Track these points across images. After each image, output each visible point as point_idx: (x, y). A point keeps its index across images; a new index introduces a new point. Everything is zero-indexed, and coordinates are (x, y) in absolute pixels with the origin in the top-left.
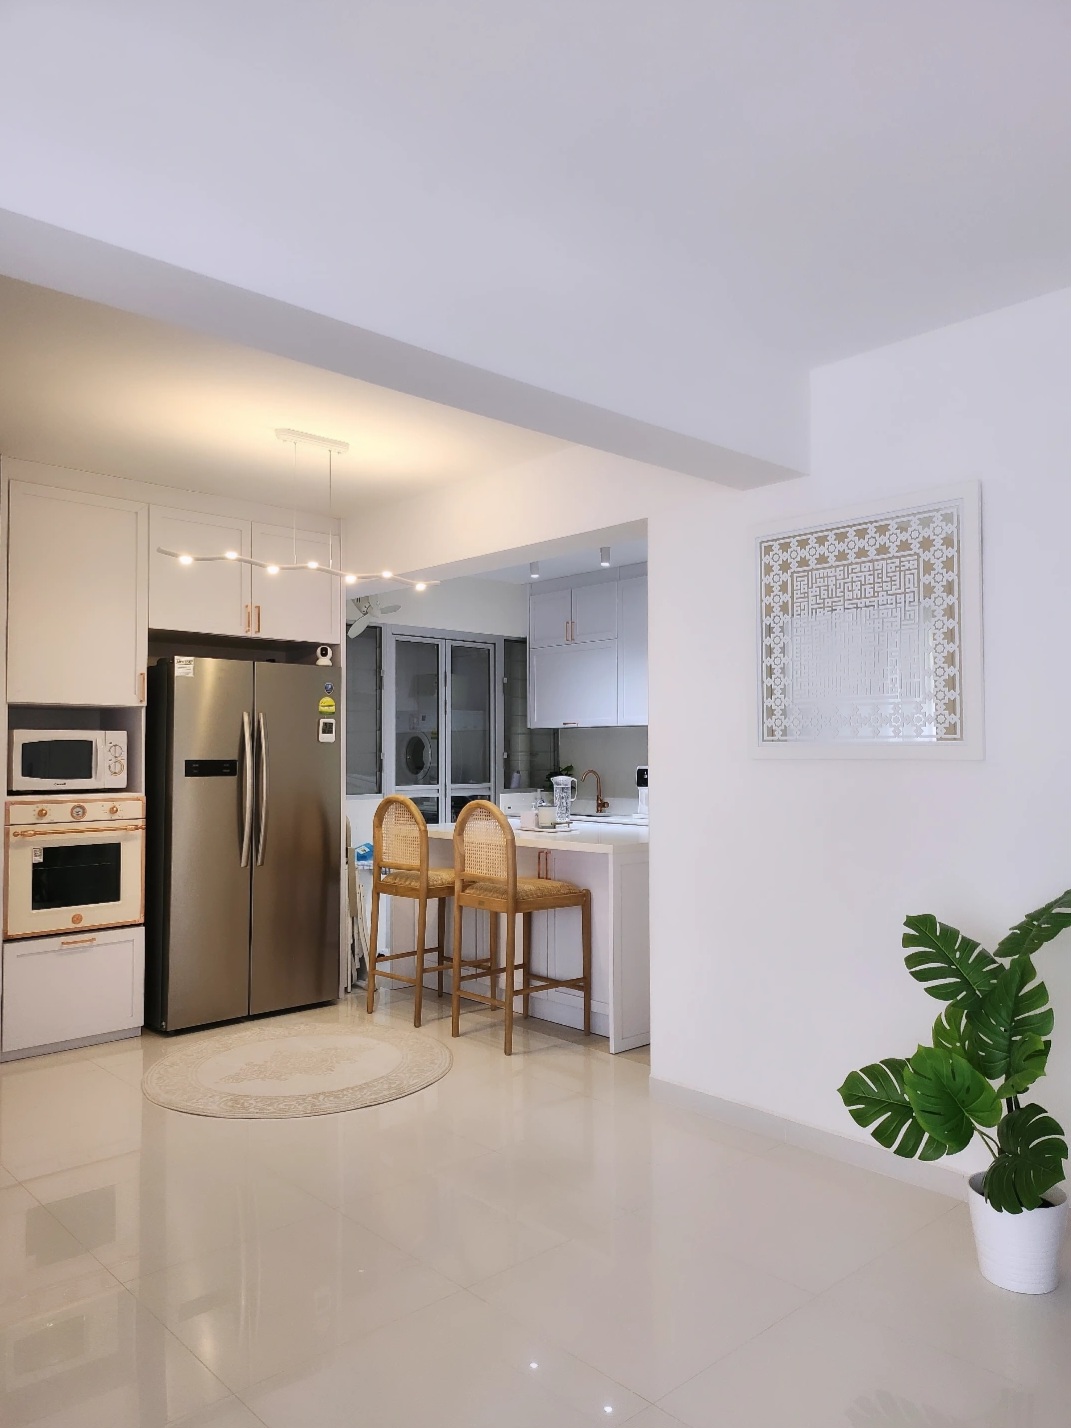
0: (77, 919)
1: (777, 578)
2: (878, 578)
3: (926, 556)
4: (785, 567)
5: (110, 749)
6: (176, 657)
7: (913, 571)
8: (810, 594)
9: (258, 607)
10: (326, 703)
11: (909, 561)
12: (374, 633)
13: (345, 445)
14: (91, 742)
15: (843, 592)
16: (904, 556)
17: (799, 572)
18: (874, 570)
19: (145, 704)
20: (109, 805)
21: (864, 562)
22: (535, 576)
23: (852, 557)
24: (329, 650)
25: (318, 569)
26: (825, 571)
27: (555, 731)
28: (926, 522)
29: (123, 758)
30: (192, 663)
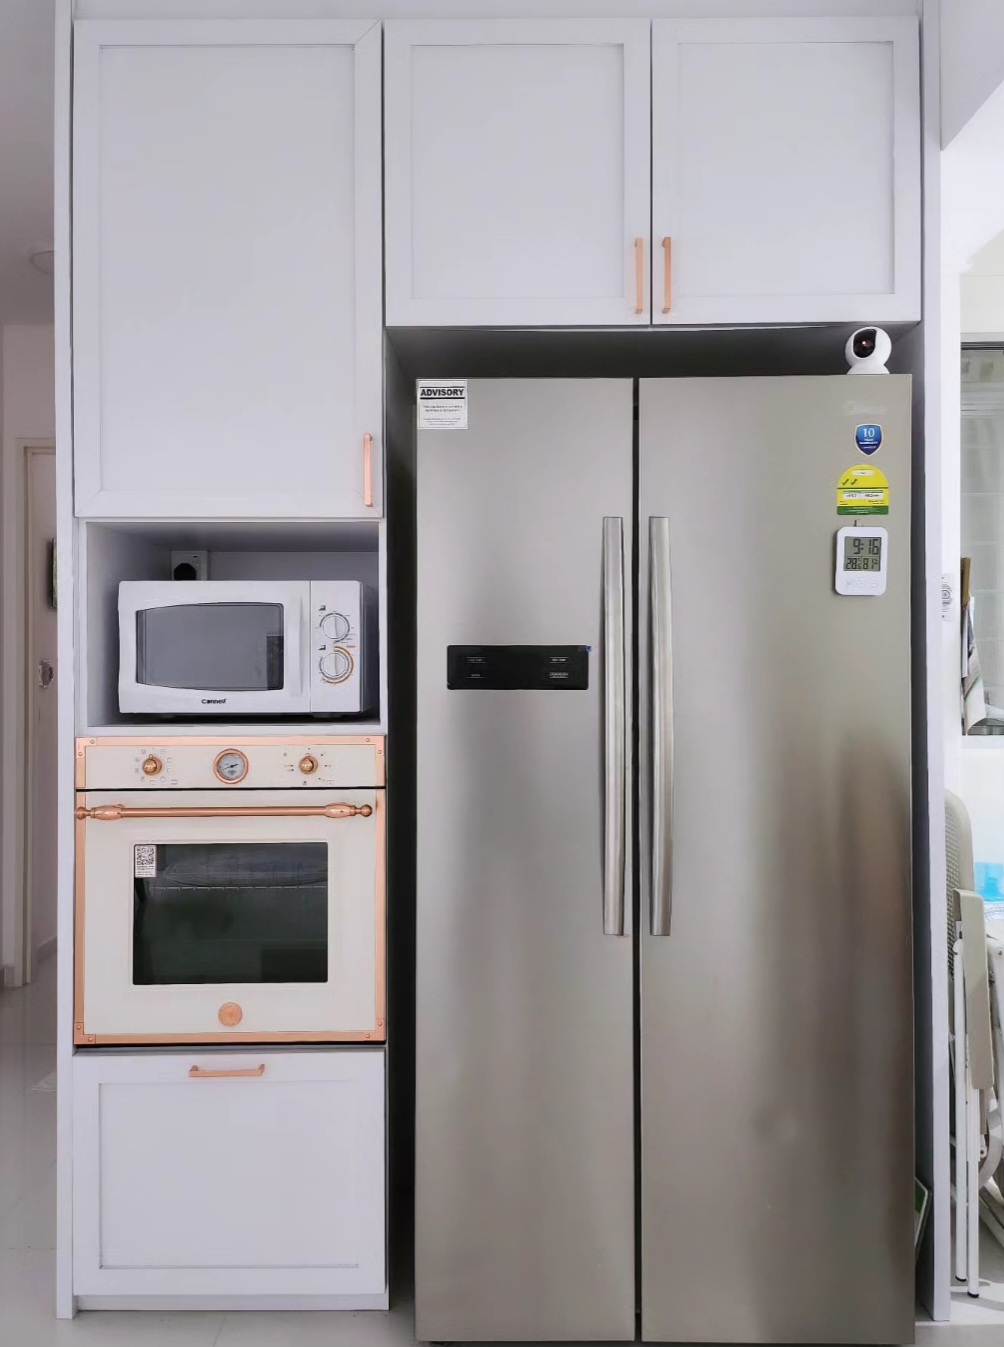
0: (231, 1014)
5: (321, 624)
6: (419, 382)
14: (280, 610)
19: (380, 513)
20: (300, 752)
29: (350, 643)
30: (465, 394)
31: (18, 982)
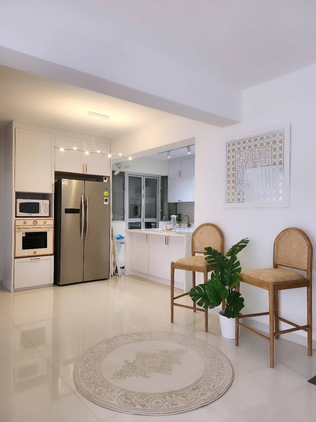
0: (35, 252)
1: (231, 154)
2: (260, 153)
3: (274, 146)
4: (234, 150)
5: (44, 205)
6: (63, 179)
7: (270, 151)
8: (241, 159)
9: (86, 165)
10: (106, 193)
11: (269, 148)
12: (122, 174)
13: (108, 116)
14: (39, 203)
15: (250, 157)
16: (267, 146)
17: (237, 152)
18: (259, 151)
19: (54, 192)
20: (44, 221)
21: (256, 148)
22: (169, 157)
23: (253, 147)
24: (107, 178)
25: (100, 153)
26: (245, 151)
27: (176, 204)
28: (274, 136)
29: (48, 208)
30: (67, 181)
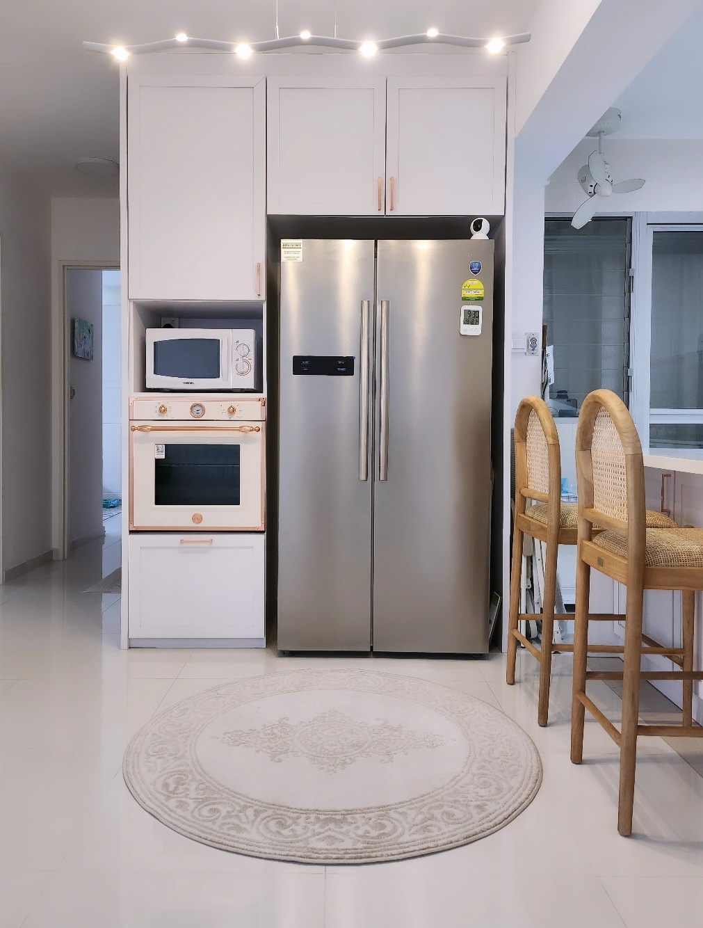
0: (197, 518)
5: (237, 349)
6: (283, 241)
14: (219, 341)
19: (263, 297)
20: (227, 405)
24: (486, 222)
29: (249, 358)
30: (301, 246)
31: (61, 558)
